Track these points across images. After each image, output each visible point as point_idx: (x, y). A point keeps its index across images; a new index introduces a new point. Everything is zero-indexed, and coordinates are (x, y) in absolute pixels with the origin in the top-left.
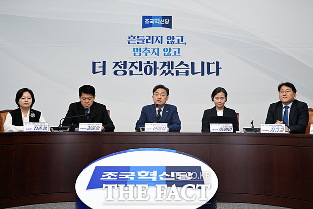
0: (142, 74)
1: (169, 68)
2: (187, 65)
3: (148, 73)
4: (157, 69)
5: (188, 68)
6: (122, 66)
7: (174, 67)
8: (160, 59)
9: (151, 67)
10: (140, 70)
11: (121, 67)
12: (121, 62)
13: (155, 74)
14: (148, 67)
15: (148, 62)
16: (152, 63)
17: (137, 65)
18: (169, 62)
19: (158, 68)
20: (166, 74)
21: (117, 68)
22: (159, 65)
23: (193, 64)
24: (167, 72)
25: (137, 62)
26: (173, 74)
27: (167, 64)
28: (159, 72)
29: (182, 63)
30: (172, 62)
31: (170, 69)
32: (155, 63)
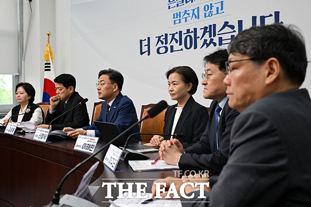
0: (182, 50)
1: (210, 36)
2: (232, 27)
3: (188, 47)
4: (197, 39)
5: (235, 31)
6: (164, 41)
7: (217, 33)
8: (201, 23)
9: (191, 37)
10: (181, 44)
11: (162, 43)
12: (162, 36)
13: (195, 47)
14: (188, 38)
15: (188, 31)
16: (192, 32)
17: (177, 37)
18: (210, 26)
19: (199, 37)
20: (208, 45)
21: (160, 44)
22: (200, 33)
23: (240, 23)
24: (208, 42)
25: (177, 33)
26: (215, 44)
27: (208, 30)
28: (200, 42)
29: (226, 24)
30: (215, 25)
31: (212, 37)
32: (195, 29)
